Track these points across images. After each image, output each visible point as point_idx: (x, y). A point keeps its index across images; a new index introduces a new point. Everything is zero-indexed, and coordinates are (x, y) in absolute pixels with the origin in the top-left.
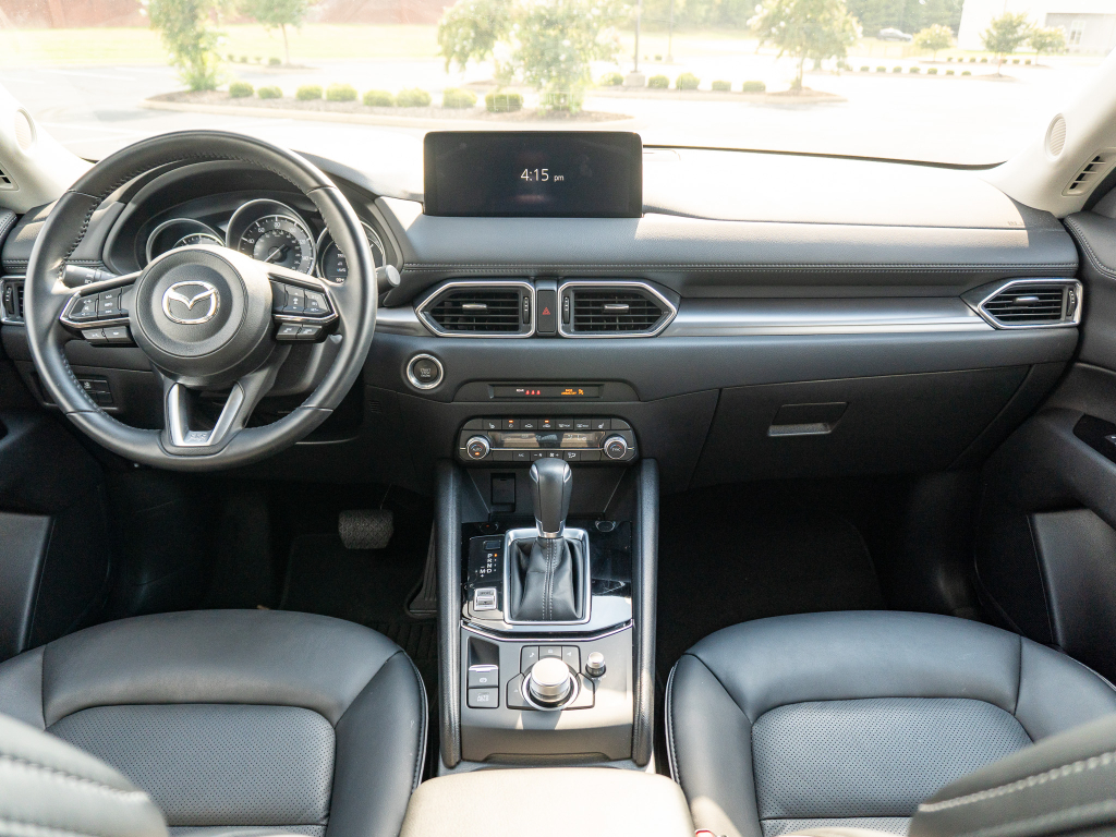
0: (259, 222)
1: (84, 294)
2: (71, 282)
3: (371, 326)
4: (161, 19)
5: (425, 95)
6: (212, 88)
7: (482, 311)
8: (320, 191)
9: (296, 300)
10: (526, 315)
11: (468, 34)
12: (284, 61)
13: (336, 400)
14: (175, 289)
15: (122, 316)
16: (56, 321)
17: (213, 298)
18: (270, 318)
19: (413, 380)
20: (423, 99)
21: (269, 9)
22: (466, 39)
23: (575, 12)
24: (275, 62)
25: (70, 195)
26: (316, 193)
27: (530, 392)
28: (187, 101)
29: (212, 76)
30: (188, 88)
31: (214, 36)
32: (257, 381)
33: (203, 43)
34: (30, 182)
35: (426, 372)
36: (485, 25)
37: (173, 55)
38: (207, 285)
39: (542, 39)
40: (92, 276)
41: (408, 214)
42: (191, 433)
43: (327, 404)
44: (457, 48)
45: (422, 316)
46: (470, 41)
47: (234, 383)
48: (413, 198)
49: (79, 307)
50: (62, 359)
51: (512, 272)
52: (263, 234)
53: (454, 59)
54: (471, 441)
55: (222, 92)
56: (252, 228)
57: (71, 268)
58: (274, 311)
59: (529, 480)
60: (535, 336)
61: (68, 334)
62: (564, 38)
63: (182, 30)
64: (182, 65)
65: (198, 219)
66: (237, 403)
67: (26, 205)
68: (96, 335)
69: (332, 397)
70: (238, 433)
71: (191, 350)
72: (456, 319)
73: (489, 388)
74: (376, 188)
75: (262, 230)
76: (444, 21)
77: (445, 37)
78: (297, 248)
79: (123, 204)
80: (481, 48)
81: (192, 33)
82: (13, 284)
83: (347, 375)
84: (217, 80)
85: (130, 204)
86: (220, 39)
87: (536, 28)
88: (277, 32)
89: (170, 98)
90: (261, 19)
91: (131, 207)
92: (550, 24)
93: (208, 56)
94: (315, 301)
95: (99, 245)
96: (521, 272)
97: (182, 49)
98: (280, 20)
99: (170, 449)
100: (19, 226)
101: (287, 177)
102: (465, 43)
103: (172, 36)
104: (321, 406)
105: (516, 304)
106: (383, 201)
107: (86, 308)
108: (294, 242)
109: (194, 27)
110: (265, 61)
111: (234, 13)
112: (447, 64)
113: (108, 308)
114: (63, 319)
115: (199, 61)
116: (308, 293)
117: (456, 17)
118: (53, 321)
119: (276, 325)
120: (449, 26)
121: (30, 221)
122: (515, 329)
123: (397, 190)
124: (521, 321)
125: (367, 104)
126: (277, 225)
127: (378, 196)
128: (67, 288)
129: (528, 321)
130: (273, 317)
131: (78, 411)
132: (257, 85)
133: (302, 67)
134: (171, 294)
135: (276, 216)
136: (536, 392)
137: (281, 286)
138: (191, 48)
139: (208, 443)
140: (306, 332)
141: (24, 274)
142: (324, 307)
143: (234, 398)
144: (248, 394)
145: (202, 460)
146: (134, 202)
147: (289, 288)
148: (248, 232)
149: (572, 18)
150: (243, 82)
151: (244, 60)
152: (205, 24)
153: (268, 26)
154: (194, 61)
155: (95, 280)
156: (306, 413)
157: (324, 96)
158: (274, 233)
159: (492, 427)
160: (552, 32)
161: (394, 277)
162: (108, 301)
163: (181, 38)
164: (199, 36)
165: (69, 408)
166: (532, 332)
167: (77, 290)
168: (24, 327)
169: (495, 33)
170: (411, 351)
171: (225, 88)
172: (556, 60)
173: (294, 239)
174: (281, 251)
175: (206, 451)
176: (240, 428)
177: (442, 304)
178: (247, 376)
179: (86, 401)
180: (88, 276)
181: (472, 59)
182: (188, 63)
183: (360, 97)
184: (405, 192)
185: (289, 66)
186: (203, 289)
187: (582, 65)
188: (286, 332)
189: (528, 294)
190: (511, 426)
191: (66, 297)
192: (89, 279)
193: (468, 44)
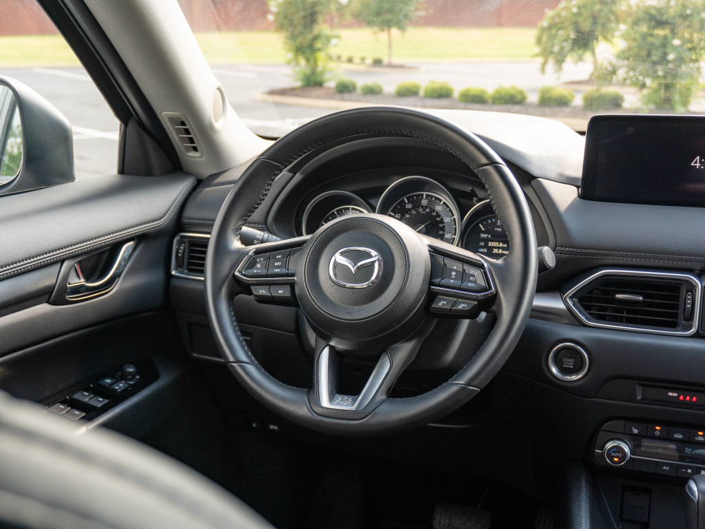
0: (407, 198)
1: (258, 252)
2: (247, 240)
3: (527, 312)
4: (285, 22)
5: (521, 93)
6: (319, 84)
7: (638, 302)
8: (489, 168)
9: (454, 273)
10: (688, 312)
11: (569, 35)
12: (386, 60)
13: (485, 380)
14: (342, 254)
15: (288, 275)
16: (231, 275)
17: (376, 265)
18: (426, 290)
19: (554, 370)
20: (519, 96)
21: (378, 14)
22: (566, 40)
23: (689, 12)
24: (377, 62)
25: (259, 162)
26: (485, 170)
27: (685, 398)
28: (298, 96)
29: (322, 73)
30: (298, 84)
31: (328, 39)
32: (404, 351)
33: (318, 45)
34: (215, 151)
35: (569, 363)
36: (586, 25)
37: (290, 55)
38: (374, 253)
39: (650, 39)
40: (260, 237)
41: (564, 196)
42: (337, 395)
43: (475, 382)
44: (556, 49)
45: (570, 303)
46: (570, 42)
47: (383, 351)
48: (570, 181)
49: (251, 264)
50: (230, 311)
51: (675, 264)
52: (410, 210)
53: (551, 62)
54: (609, 445)
55: (328, 89)
56: (399, 204)
57: (245, 229)
58: (431, 283)
59: (685, 497)
60: (697, 336)
61: (238, 288)
62: (673, 38)
63: (301, 33)
64: (298, 64)
65: (351, 192)
66: (383, 373)
67: (206, 172)
68: (263, 291)
69: (482, 376)
70: (382, 402)
71: (350, 313)
72: (605, 309)
73: (637, 386)
74: (535, 171)
75: (409, 206)
76: (545, 23)
77: (544, 38)
78: (441, 225)
79: (292, 174)
80: (579, 49)
81: (309, 36)
82: (186, 240)
83: (499, 355)
84: (326, 76)
85: (298, 174)
86: (334, 41)
87: (644, 28)
88: (383, 36)
89: (283, 92)
90: (370, 23)
91: (298, 177)
92: (660, 23)
93: (321, 56)
94: (473, 276)
95: (266, 209)
96: (684, 264)
97: (299, 50)
98: (386, 25)
99: (316, 409)
100: (198, 190)
101: (458, 154)
102: (564, 44)
103: (293, 37)
104: (469, 383)
105: (677, 298)
106: (539, 181)
107: (258, 266)
108: (438, 219)
109: (311, 31)
110: (369, 61)
111: (348, 17)
112: (544, 64)
113: (278, 267)
114: (237, 273)
115: (312, 61)
116: (467, 267)
117: (557, 20)
118: (228, 275)
119: (431, 296)
120: (550, 27)
121: (209, 186)
122: (673, 325)
123: (553, 171)
124: (681, 317)
125: (462, 101)
126: (424, 202)
127: (535, 178)
128: (243, 246)
129: (690, 318)
130: (429, 288)
131: (238, 361)
132: (361, 82)
133: (401, 67)
134: (339, 258)
135: (425, 193)
136: (691, 398)
137: (440, 258)
138: (306, 48)
139: (353, 408)
140: (461, 307)
141: (210, 233)
142: (482, 282)
143: (382, 366)
144: (395, 363)
145: (347, 425)
146: (301, 173)
147: (448, 261)
148: (396, 207)
149: (684, 17)
150: (347, 79)
151: (350, 60)
152: (323, 28)
153: (376, 29)
154: (308, 60)
155: (262, 241)
156: (454, 389)
157: (422, 93)
158: (421, 210)
159: (636, 431)
160: (660, 32)
161: (550, 259)
162: (278, 260)
163: (300, 39)
164: (316, 38)
165: (231, 359)
166: (693, 330)
167: (252, 248)
168: (204, 282)
169: (597, 33)
170: (555, 339)
171: (331, 84)
172: (663, 60)
173: (439, 216)
174: (426, 227)
175: (351, 416)
176: (384, 397)
177: (591, 292)
178: (396, 345)
179: (246, 353)
180: (258, 237)
181: (569, 60)
182: (302, 61)
183: (456, 94)
184: (561, 175)
185: (391, 66)
186: (369, 256)
187: (691, 65)
188: (442, 304)
189: (691, 288)
190: (657, 433)
191: (241, 254)
192: (258, 239)
193: (567, 45)
